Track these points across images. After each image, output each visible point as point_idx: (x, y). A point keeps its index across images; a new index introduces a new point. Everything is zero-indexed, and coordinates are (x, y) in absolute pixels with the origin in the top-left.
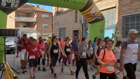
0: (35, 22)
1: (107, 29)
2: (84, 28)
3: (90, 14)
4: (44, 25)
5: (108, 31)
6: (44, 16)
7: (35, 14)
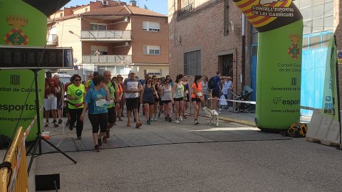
0: (129, 42)
1: (310, 45)
2: (246, 48)
3: (260, 5)
4: (149, 48)
5: (313, 51)
6: (148, 25)
7: (127, 23)
